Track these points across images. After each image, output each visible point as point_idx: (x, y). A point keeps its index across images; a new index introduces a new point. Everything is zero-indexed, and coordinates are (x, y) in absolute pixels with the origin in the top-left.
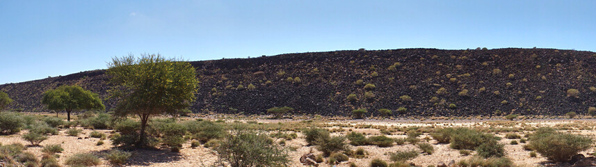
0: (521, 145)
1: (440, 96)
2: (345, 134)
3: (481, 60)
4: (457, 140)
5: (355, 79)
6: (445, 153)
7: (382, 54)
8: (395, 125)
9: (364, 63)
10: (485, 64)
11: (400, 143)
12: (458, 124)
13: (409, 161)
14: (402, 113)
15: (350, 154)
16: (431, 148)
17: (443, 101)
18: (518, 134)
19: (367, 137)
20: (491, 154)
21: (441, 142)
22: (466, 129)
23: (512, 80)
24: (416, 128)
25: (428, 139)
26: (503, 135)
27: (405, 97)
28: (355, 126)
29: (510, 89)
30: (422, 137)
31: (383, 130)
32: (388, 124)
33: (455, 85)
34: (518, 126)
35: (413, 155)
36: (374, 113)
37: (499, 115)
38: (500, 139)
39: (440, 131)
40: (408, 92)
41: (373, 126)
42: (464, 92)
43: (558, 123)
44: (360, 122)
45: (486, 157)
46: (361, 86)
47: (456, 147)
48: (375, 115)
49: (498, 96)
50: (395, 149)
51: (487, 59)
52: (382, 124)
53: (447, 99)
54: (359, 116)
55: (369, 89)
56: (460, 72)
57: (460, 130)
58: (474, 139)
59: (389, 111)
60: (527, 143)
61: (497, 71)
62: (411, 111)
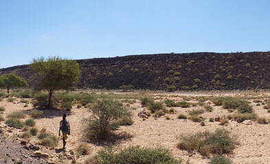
0: (262, 106)
1: (216, 79)
2: (163, 100)
3: (239, 59)
4: (226, 104)
5: (169, 70)
6: (219, 111)
7: (185, 56)
8: (191, 95)
9: (174, 61)
10: (241, 61)
11: (194, 105)
12: (226, 95)
13: (199, 116)
14: (195, 89)
15: (166, 112)
16: (212, 108)
17: (218, 82)
18: (260, 100)
19: (176, 102)
20: (246, 111)
21: (217, 105)
22: (231, 98)
23: (257, 70)
24: (203, 97)
25: (210, 103)
26: (252, 101)
27: (197, 80)
28: (169, 96)
29: (255, 74)
30: (207, 102)
31: (184, 98)
32: (188, 95)
33: (225, 72)
34: (261, 95)
35: (201, 112)
36: (179, 88)
37: (249, 89)
38: (250, 103)
39: (216, 98)
40: (199, 77)
41: (178, 96)
42: (230, 77)
44: (171, 94)
45: (243, 113)
46: (172, 73)
47: (226, 108)
48: (180, 90)
49: (249, 79)
50: (191, 109)
51: (242, 58)
52: (184, 95)
53: (220, 80)
54: (171, 90)
55: (176, 75)
56: (227, 65)
57: (227, 98)
58: (235, 103)
59: (187, 87)
60: (266, 105)
61: (248, 65)
62: (200, 87)
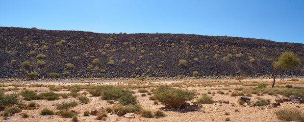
0: (148, 97)
1: (95, 64)
2: (20, 91)
3: (123, 41)
4: (105, 94)
5: (29, 50)
6: (97, 102)
7: (51, 33)
8: (62, 84)
9: (36, 39)
10: (125, 43)
11: (65, 97)
12: (107, 83)
13: (71, 109)
14: (67, 76)
15: (22, 107)
16: (87, 100)
17: (97, 68)
18: (146, 89)
19: (38, 93)
20: (128, 102)
21: (95, 95)
22: (112, 87)
23: (143, 54)
24: (77, 86)
25: (85, 94)
26: (136, 90)
27: (69, 65)
28: (28, 85)
29: (142, 60)
30: (81, 92)
31: (52, 88)
32: (56, 84)
33: (105, 57)
34: (147, 84)
35: (74, 105)
36: (45, 75)
37: (134, 77)
38: (134, 93)
39: (94, 88)
40: (72, 61)
41: (44, 85)
42: (111, 62)
43: (173, 82)
44: (33, 83)
45: (125, 105)
46: (33, 55)
47: (105, 99)
48: (46, 77)
49: (133, 65)
50: (61, 101)
51: (126, 41)
52: (51, 84)
53: (100, 66)
54: (32, 78)
55: (40, 58)
56: (108, 48)
57: (108, 87)
58: (117, 93)
59: (56, 74)
60: (152, 95)
61: (133, 48)
62: (74, 74)
